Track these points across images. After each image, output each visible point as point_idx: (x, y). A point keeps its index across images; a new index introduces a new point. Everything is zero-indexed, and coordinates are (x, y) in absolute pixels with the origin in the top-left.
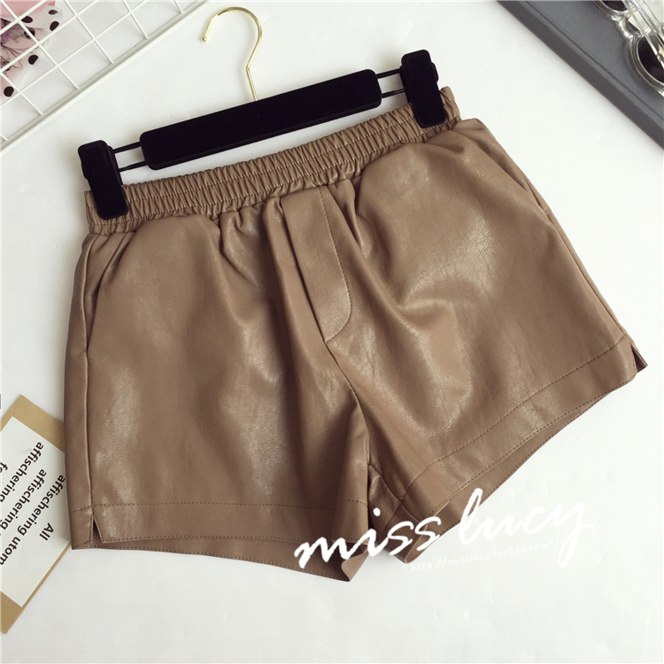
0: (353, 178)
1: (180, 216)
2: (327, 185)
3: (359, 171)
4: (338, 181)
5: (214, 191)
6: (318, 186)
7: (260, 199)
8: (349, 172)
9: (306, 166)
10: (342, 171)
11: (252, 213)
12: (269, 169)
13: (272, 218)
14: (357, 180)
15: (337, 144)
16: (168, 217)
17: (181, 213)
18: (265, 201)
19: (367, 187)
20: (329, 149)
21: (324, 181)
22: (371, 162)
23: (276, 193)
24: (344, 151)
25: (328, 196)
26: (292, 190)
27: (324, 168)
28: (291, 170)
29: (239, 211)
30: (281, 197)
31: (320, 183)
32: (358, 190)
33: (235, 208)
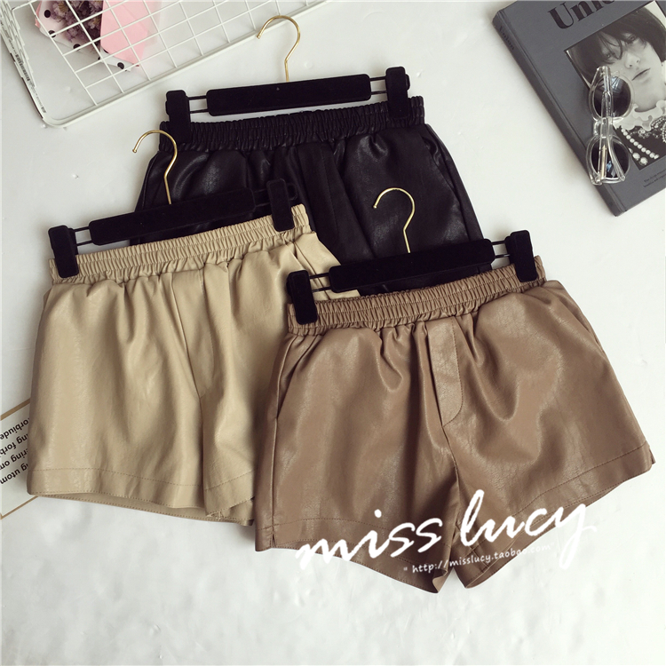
0: (472, 312)
2: (455, 316)
3: (477, 307)
4: (462, 315)
5: (379, 312)
6: (449, 317)
8: (471, 308)
9: (442, 301)
10: (466, 307)
11: (405, 330)
12: (417, 300)
13: (420, 336)
14: (475, 313)
15: (464, 287)
16: (345, 328)
17: (355, 325)
18: (416, 323)
19: (482, 320)
21: (453, 313)
22: (485, 303)
23: (422, 318)
25: (456, 326)
26: (432, 317)
27: (454, 303)
28: (432, 302)
29: (396, 327)
30: (425, 321)
31: (450, 314)
32: (475, 320)
33: (392, 325)
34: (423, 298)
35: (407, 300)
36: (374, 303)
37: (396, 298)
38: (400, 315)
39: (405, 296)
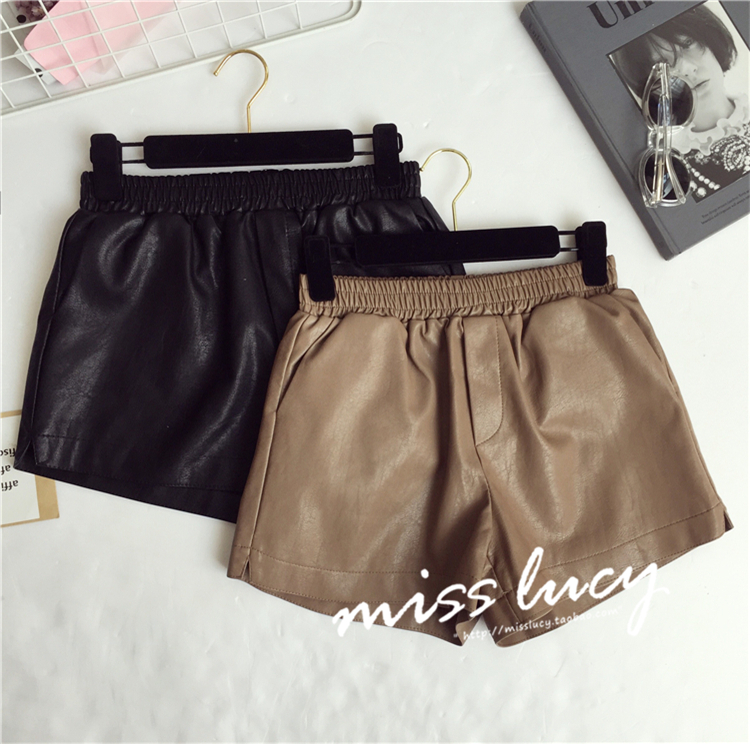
0: (523, 313)
1: (379, 315)
2: (502, 315)
3: (529, 308)
4: (511, 314)
5: (409, 299)
6: (494, 315)
7: (445, 315)
8: (522, 308)
9: (488, 295)
10: (516, 306)
11: (436, 325)
12: (457, 290)
13: (454, 334)
14: (527, 315)
16: (369, 313)
17: (380, 312)
18: (450, 318)
19: (534, 324)
20: (509, 285)
21: (500, 310)
22: (540, 304)
23: (459, 313)
24: (520, 289)
25: (502, 326)
26: (473, 313)
27: (502, 300)
28: (476, 296)
29: (426, 320)
30: (464, 317)
31: (496, 312)
32: (526, 324)
33: (423, 317)
34: (464, 288)
35: (445, 289)
36: (404, 287)
37: (432, 284)
38: (434, 306)
39: (444, 284)
